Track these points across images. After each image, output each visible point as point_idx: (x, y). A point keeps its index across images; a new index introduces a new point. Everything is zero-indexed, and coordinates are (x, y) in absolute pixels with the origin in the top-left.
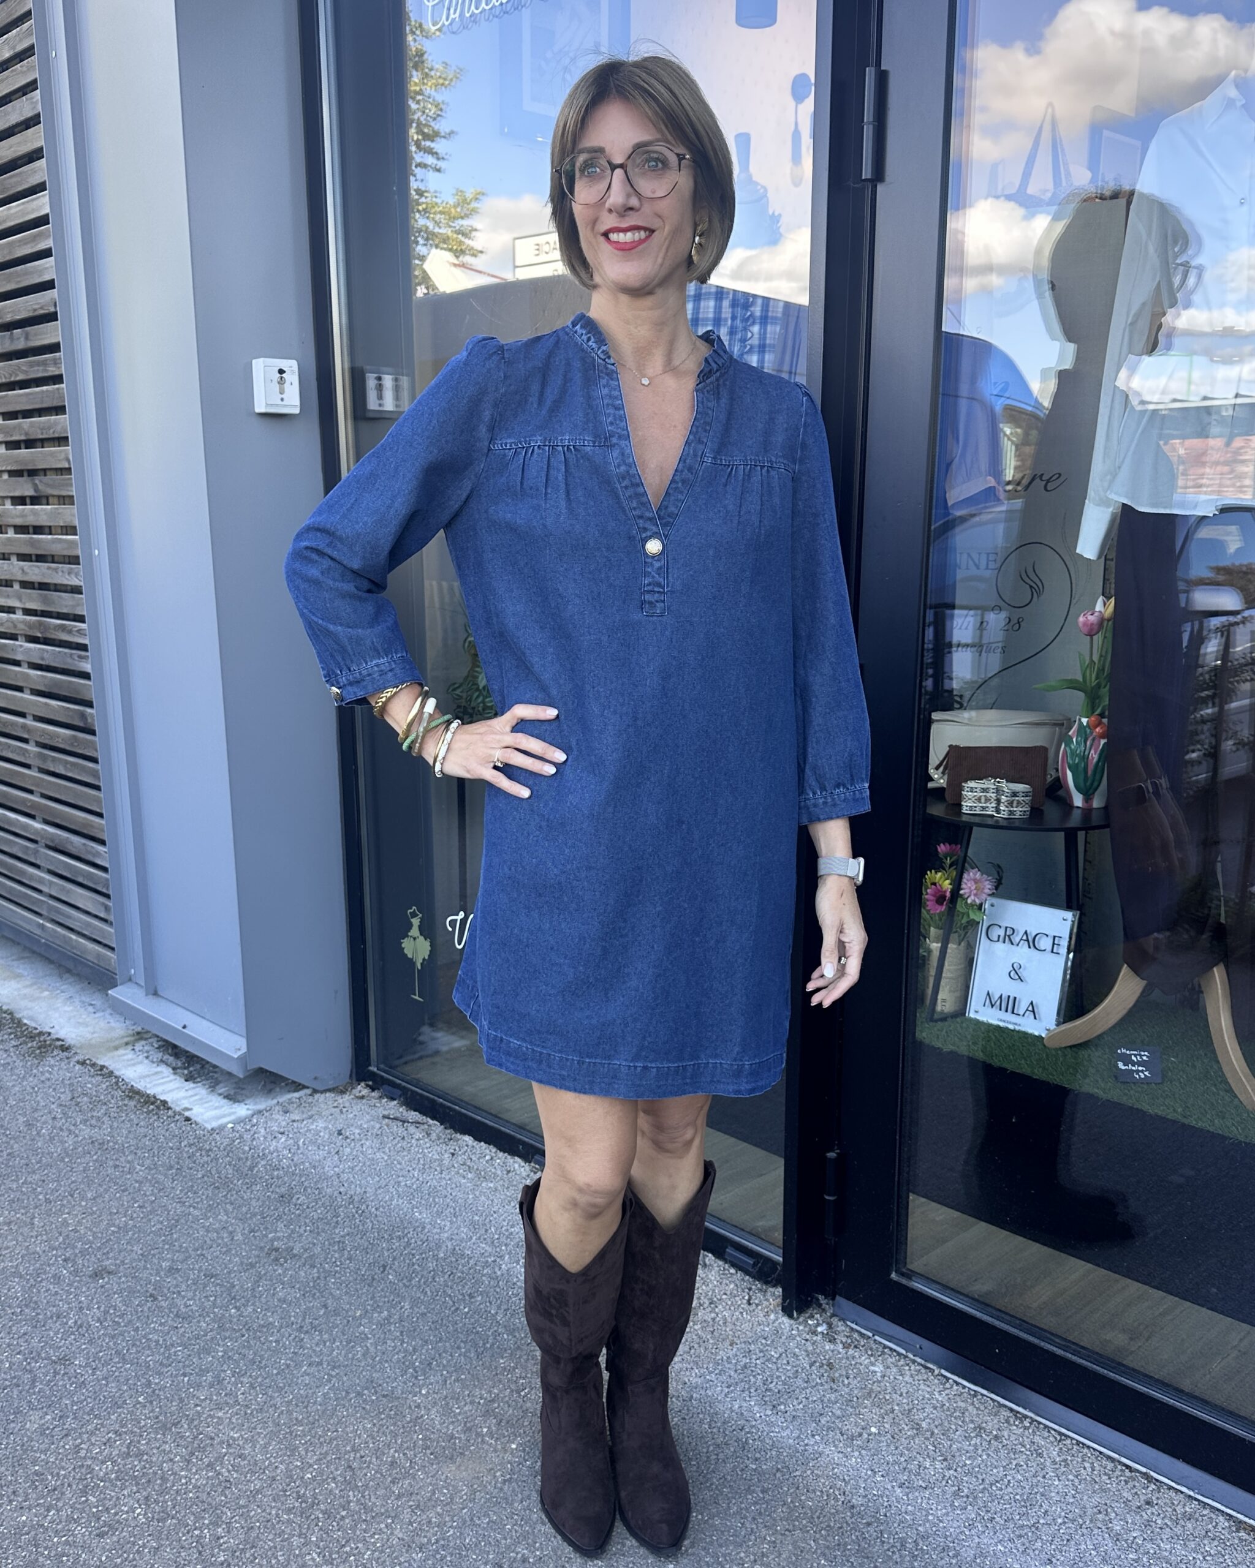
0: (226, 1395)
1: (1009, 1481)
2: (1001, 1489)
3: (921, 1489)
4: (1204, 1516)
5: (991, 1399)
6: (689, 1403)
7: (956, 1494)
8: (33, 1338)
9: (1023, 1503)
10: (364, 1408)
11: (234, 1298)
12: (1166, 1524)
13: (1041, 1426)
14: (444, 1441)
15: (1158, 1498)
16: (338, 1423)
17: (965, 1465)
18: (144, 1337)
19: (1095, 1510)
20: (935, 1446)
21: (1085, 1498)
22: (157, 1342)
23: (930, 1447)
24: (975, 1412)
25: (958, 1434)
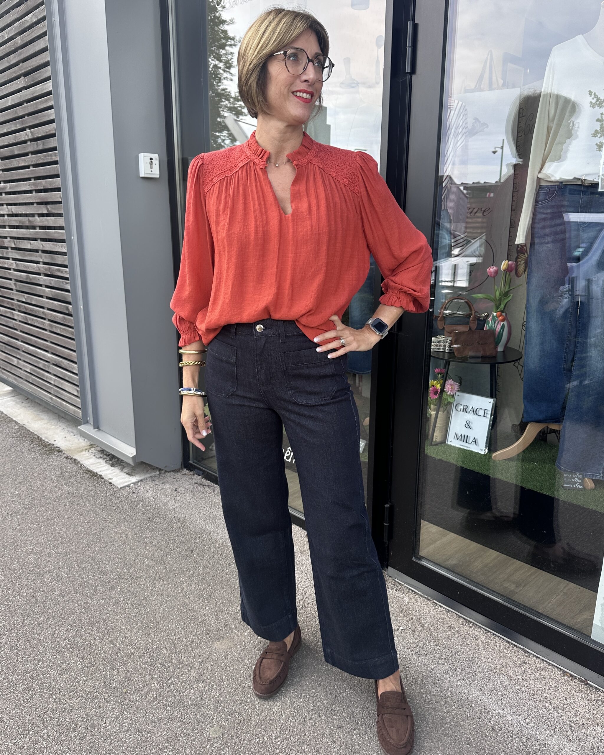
0: (120, 609)
1: (463, 652)
2: (459, 655)
3: (425, 655)
4: (549, 669)
5: (456, 614)
7: (440, 658)
8: (37, 582)
9: (469, 662)
10: (181, 616)
11: (126, 564)
12: (532, 672)
13: (478, 626)
14: (215, 631)
15: (529, 660)
16: (169, 622)
17: (444, 644)
18: (86, 582)
19: (501, 666)
20: (431, 635)
21: (497, 660)
22: (91, 584)
23: (429, 635)
24: (448, 619)
25: (441, 629)
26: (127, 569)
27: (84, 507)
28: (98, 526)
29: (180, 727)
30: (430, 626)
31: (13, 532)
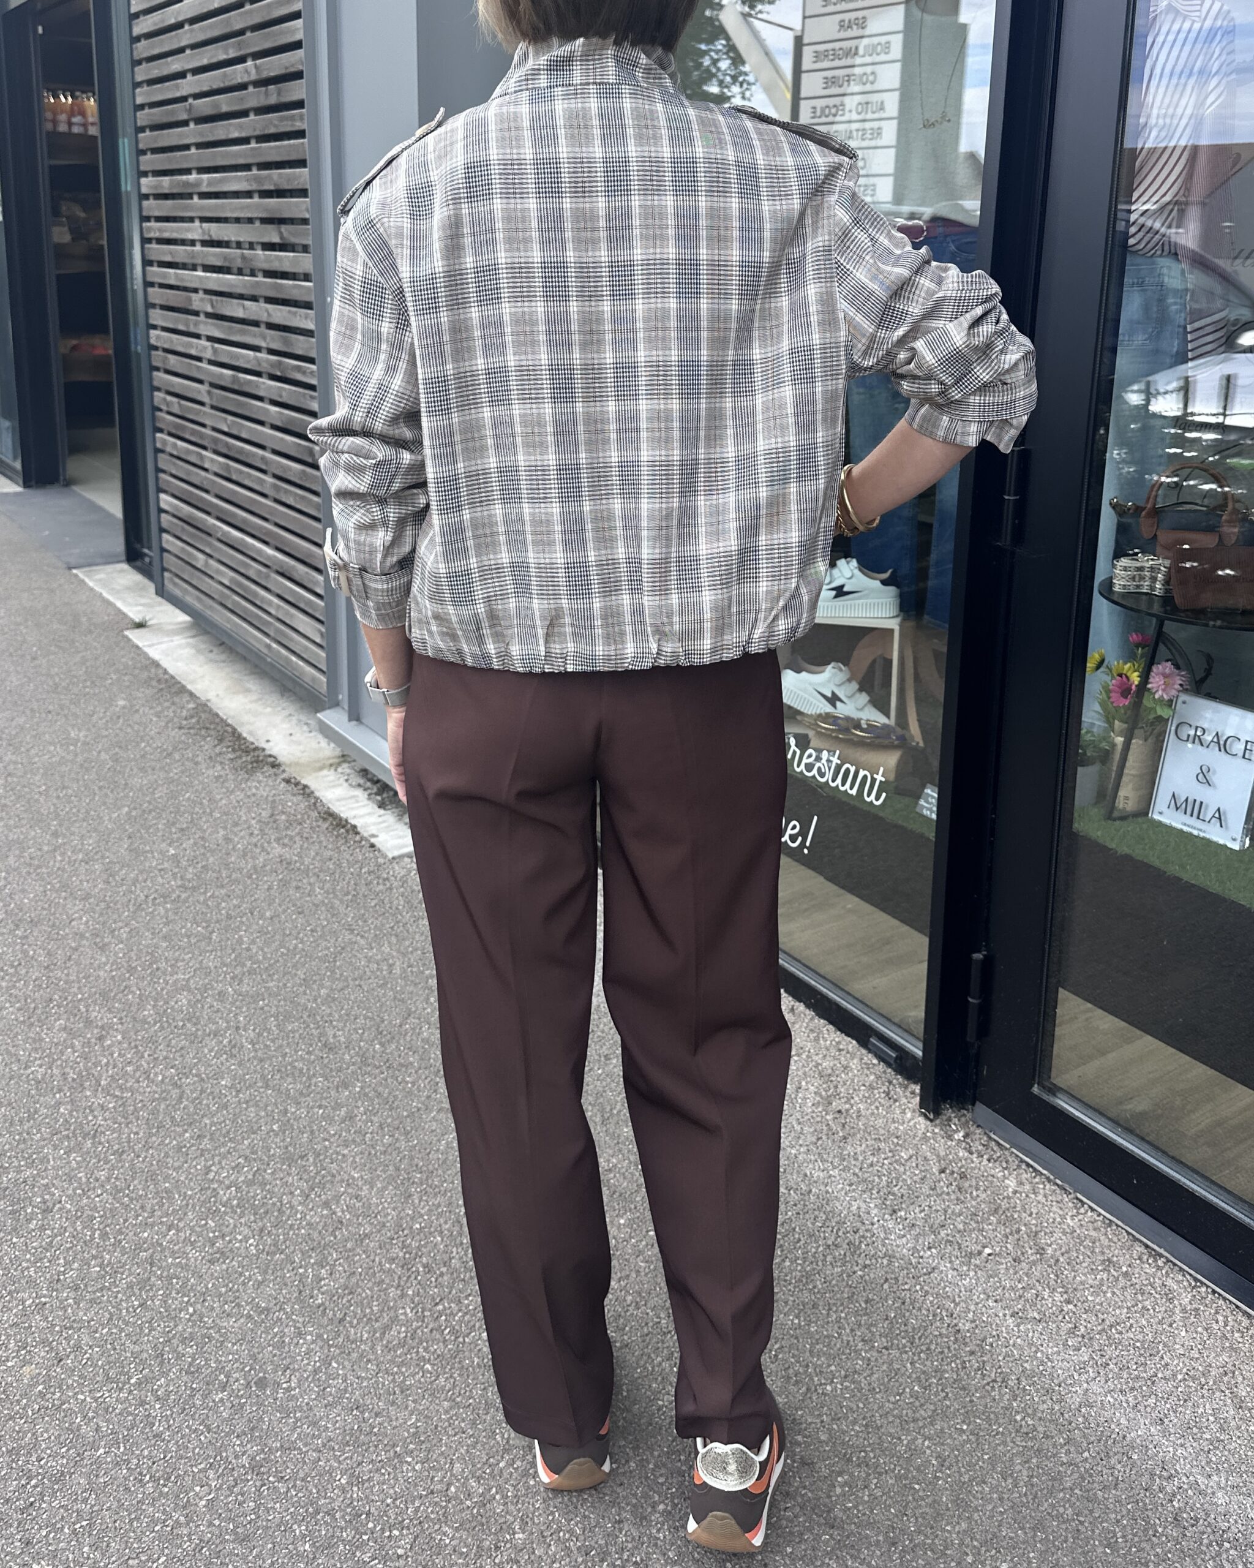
1: (1131, 1325)
2: (1121, 1333)
3: (1035, 1322)
6: (806, 1198)
7: (1072, 1332)
9: (1142, 1352)
13: (1177, 1269)
17: (1087, 1301)
19: (1222, 1370)
20: (1056, 1276)
21: (1213, 1355)
22: (301, 1070)
23: (1052, 1276)
24: (1106, 1242)
25: (1084, 1265)
26: (381, 1044)
27: (309, 895)
28: (332, 941)
29: (447, 1412)
30: (1058, 1253)
31: (152, 939)
